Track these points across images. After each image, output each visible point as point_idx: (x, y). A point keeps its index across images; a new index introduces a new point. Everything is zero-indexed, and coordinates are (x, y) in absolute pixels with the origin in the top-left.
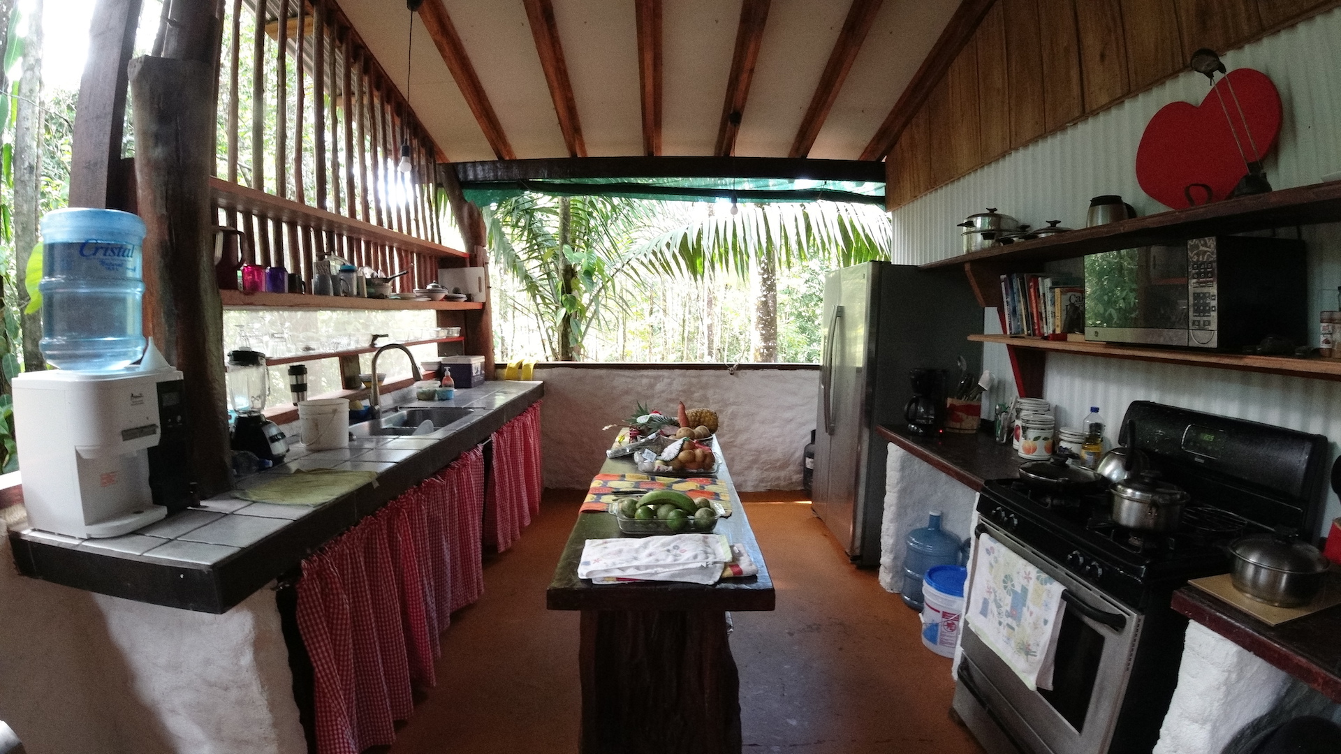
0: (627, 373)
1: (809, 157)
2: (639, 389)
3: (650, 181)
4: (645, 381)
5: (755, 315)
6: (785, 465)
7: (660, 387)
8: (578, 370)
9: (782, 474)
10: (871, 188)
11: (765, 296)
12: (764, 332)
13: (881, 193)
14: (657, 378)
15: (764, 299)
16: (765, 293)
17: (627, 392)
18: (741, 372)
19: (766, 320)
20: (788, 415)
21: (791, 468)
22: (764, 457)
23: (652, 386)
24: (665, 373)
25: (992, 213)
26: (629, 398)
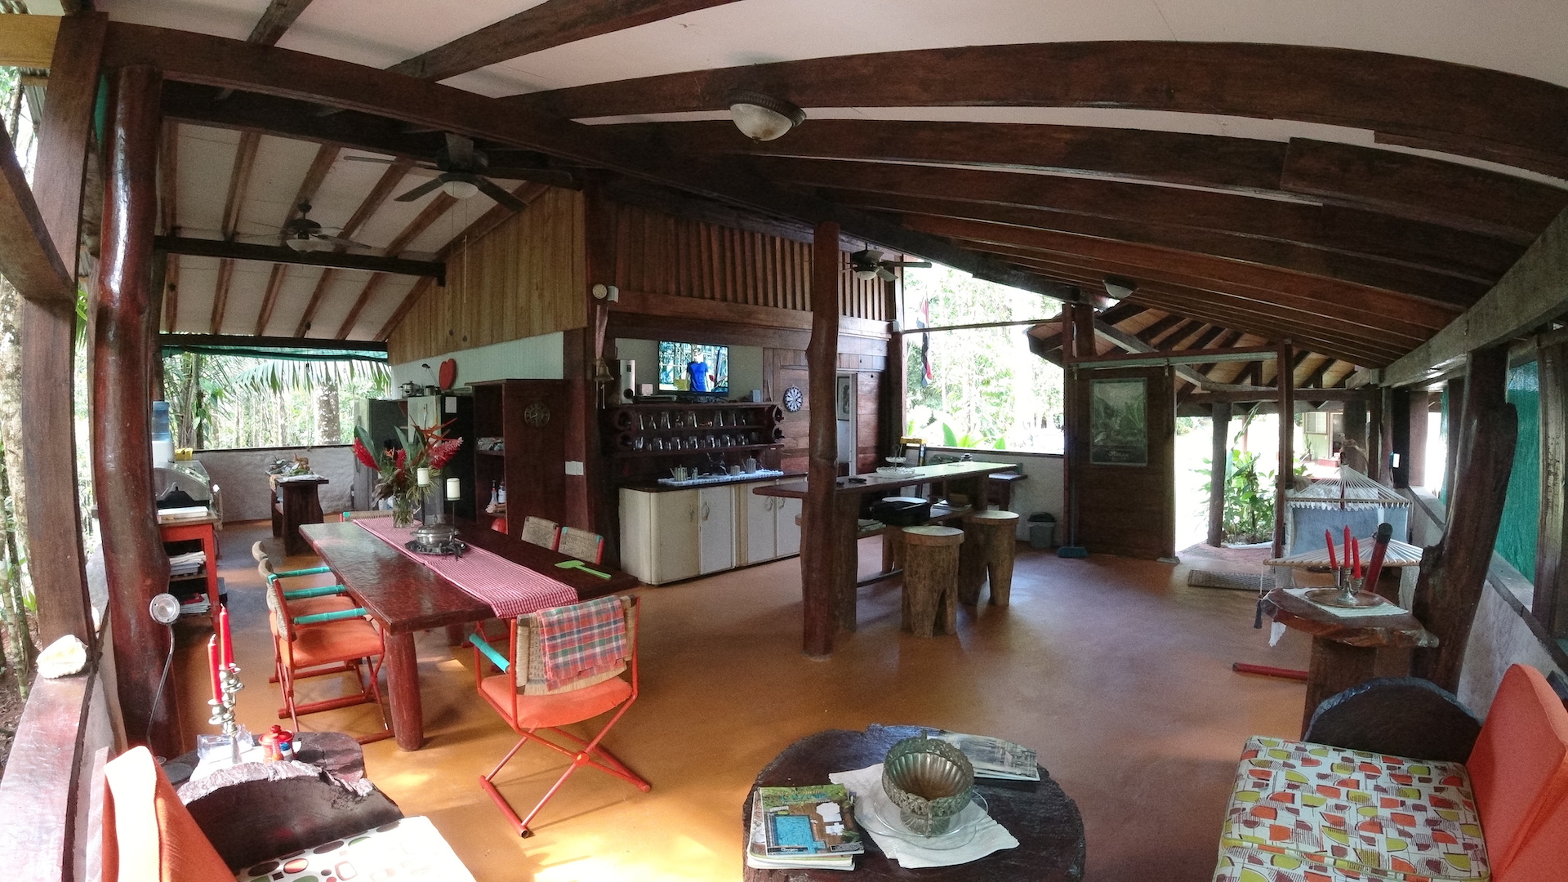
0: (249, 453)
1: (347, 339)
2: (256, 462)
3: (255, 348)
4: (259, 457)
5: (317, 413)
6: (342, 497)
7: (267, 460)
8: (220, 453)
9: (340, 503)
10: (383, 355)
11: (327, 396)
12: (327, 429)
13: (386, 357)
14: (265, 456)
15: (326, 398)
16: (327, 393)
17: (249, 464)
18: (313, 450)
19: (329, 418)
20: (341, 471)
21: (345, 499)
22: (329, 495)
23: (262, 460)
24: (271, 452)
25: (411, 383)
26: (250, 467)
